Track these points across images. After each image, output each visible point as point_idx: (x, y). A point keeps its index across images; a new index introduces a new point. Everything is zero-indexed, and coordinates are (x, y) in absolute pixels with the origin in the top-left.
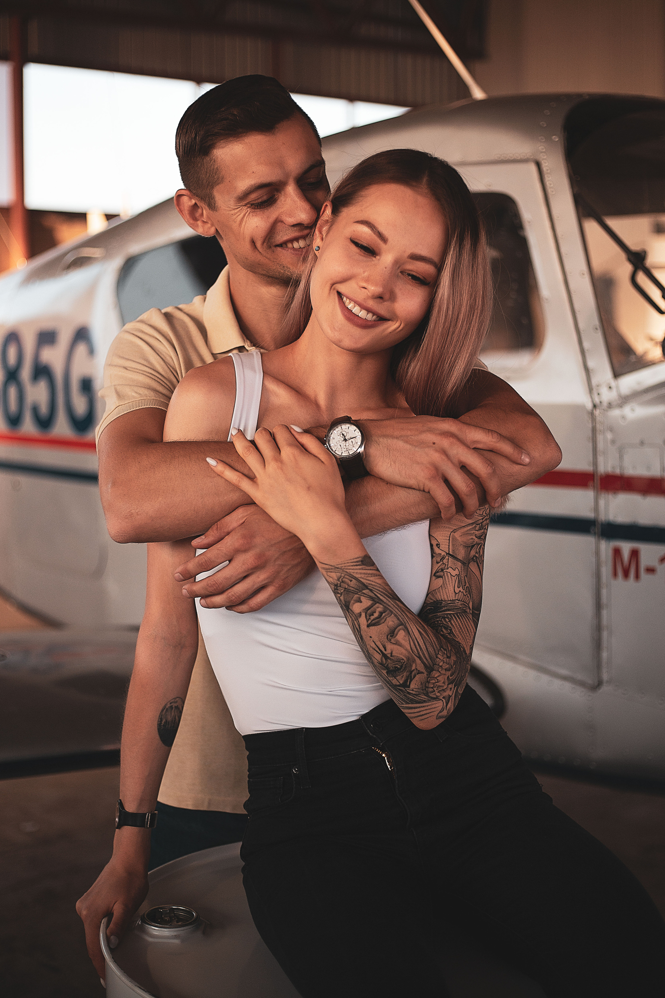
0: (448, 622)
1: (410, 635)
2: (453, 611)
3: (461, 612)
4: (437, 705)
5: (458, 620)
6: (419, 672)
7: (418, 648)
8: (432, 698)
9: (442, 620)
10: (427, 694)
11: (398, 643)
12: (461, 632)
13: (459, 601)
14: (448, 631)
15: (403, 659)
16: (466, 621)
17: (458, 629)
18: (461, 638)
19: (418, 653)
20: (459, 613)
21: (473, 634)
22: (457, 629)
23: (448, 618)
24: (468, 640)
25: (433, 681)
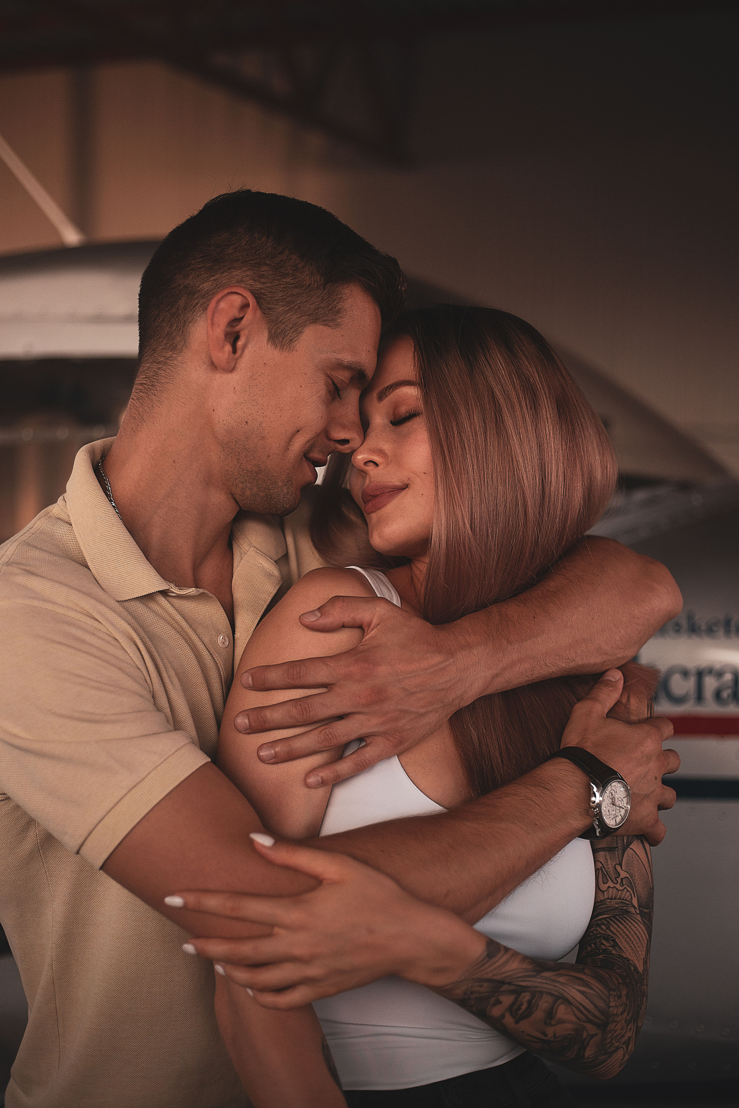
0: (606, 929)
2: (608, 914)
3: (621, 913)
4: (618, 1056)
5: (620, 925)
7: (584, 1011)
8: (611, 1053)
9: (597, 928)
10: (606, 1052)
12: (629, 941)
13: (611, 899)
14: (610, 942)
15: (569, 1034)
16: (633, 925)
17: (624, 938)
18: (631, 951)
19: (586, 1017)
20: (618, 915)
21: (646, 943)
22: (622, 939)
23: (604, 924)
24: (640, 953)
25: (610, 1035)
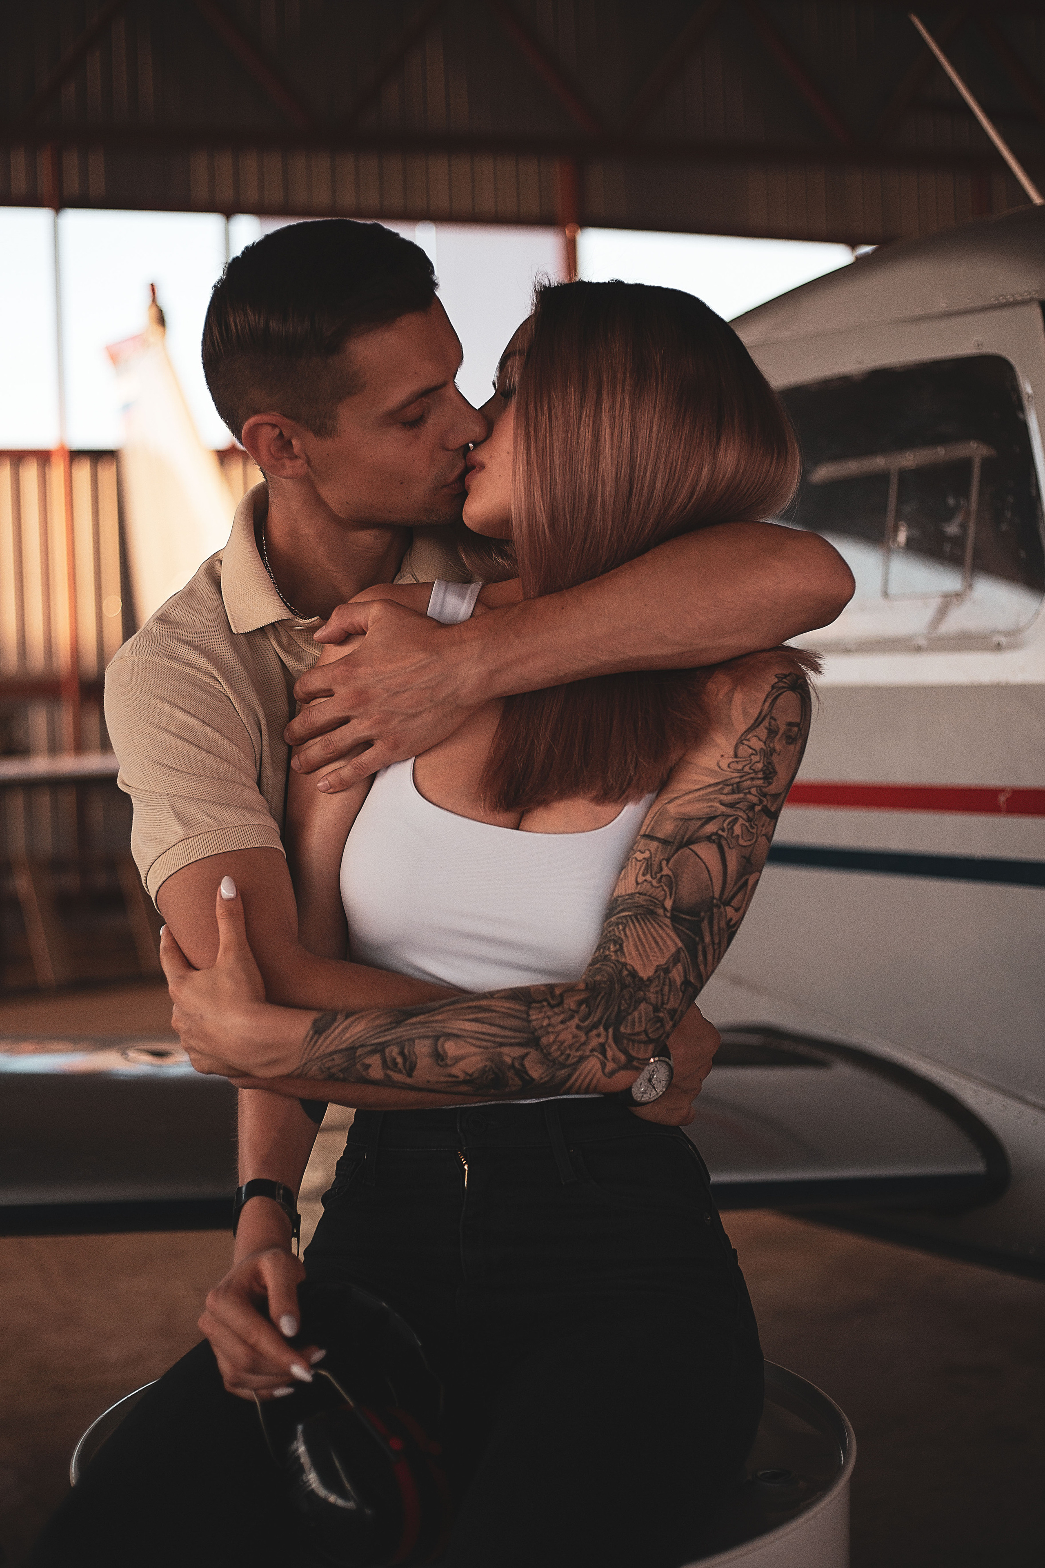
1: (464, 1037)
3: (644, 912)
4: (590, 1065)
5: (638, 926)
6: (523, 1058)
7: (487, 1038)
8: (573, 1064)
10: (563, 1066)
11: (457, 1060)
12: (639, 945)
13: (641, 894)
14: (616, 947)
15: (486, 1066)
16: (654, 928)
17: (634, 941)
18: (635, 956)
19: (494, 1042)
20: (641, 914)
23: (622, 923)
25: (555, 1047)
